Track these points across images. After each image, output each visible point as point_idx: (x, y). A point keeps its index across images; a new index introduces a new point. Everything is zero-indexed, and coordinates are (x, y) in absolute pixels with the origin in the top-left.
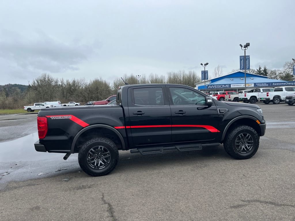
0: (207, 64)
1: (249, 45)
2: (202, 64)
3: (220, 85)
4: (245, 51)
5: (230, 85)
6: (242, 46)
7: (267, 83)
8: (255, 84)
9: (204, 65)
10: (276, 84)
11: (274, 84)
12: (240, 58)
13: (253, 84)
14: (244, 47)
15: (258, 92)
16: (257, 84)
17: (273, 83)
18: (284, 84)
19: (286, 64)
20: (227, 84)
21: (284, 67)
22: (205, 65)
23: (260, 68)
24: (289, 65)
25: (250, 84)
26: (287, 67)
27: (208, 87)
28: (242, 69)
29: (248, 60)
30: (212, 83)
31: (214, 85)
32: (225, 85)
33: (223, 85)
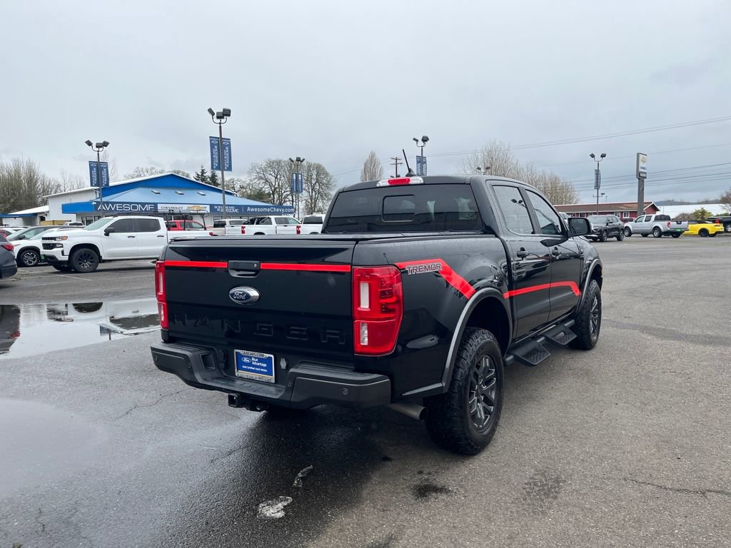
0: (105, 144)
1: (229, 115)
2: (89, 143)
3: (130, 203)
4: (220, 127)
5: (156, 205)
6: (213, 114)
7: (236, 207)
8: (212, 206)
9: (94, 145)
10: (252, 210)
11: (249, 209)
12: (211, 141)
13: (208, 207)
14: (218, 118)
15: (267, 224)
16: (216, 207)
17: (247, 206)
18: (268, 210)
19: (253, 168)
20: (148, 204)
21: (250, 173)
22: (98, 146)
23: (203, 172)
24: (258, 170)
25: (201, 206)
26: (254, 175)
27: (96, 206)
28: (215, 167)
29: (227, 148)
30: (104, 196)
31: (113, 203)
32: (143, 204)
33: (138, 203)
